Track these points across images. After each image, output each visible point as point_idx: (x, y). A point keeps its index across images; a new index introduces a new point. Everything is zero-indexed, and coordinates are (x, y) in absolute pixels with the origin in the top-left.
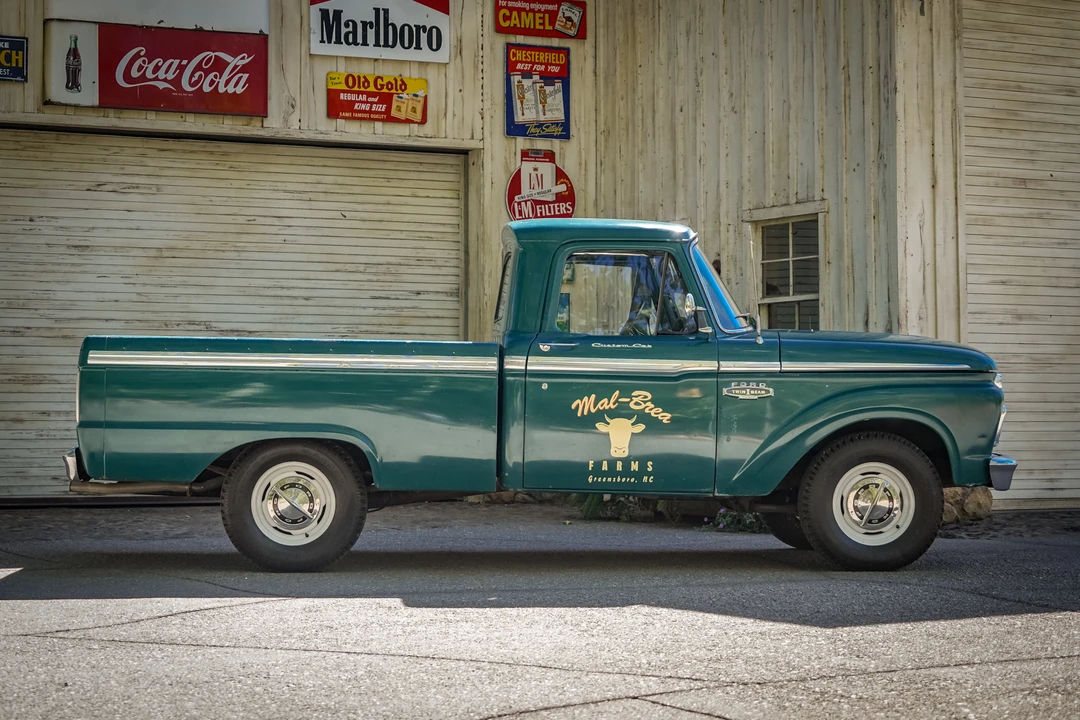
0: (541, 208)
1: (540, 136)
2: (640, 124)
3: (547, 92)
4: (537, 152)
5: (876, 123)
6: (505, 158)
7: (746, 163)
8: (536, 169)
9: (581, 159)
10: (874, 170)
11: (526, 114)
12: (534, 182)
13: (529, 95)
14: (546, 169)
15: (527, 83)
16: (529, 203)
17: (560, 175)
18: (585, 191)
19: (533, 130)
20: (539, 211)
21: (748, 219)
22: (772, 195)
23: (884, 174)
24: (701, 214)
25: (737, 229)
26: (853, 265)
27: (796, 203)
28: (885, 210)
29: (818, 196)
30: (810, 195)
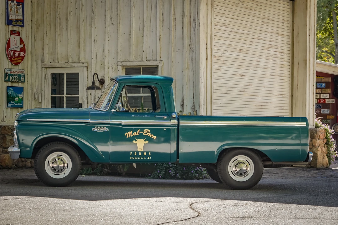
0: (16, 54)
1: (16, 25)
2: (59, 24)
3: (18, 8)
4: (15, 31)
5: (189, 36)
6: (5, 33)
7: (119, 45)
8: (14, 38)
9: (26, 35)
10: (188, 52)
11: (12, 17)
12: (14, 43)
13: (13, 9)
14: (17, 38)
15: (12, 4)
16: (12, 51)
17: (21, 41)
18: (28, 47)
19: (14, 23)
20: (15, 54)
21: (121, 65)
22: (134, 57)
23: (192, 54)
24: (94, 61)
25: (113, 68)
26: (175, 85)
27: (147, 61)
28: (193, 66)
29: (158, 59)
30: (154, 58)
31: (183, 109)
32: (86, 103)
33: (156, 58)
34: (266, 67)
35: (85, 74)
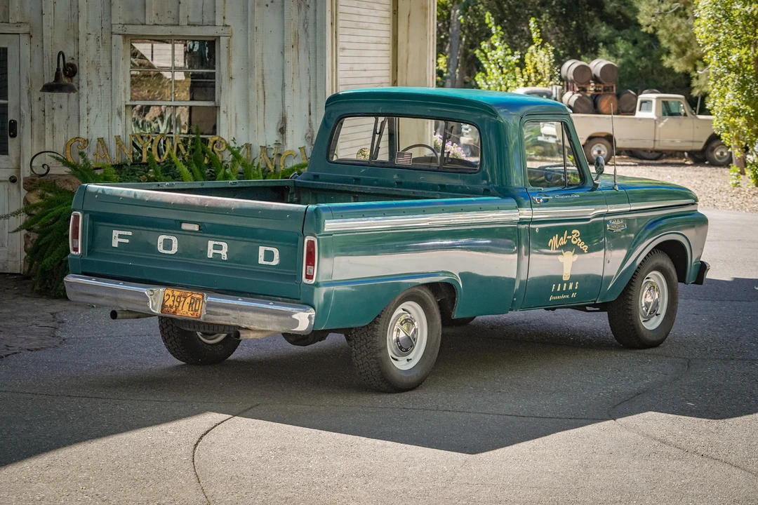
10: (295, 9)
22: (154, 15)
23: (306, 13)
24: (48, 22)
25: (100, 39)
26: (263, 82)
27: (188, 25)
28: (307, 42)
29: (219, 21)
30: (206, 20)
31: (284, 139)
32: (27, 119)
33: (211, 19)
34: (366, 25)
35: (26, 51)
